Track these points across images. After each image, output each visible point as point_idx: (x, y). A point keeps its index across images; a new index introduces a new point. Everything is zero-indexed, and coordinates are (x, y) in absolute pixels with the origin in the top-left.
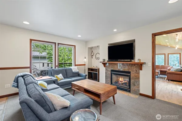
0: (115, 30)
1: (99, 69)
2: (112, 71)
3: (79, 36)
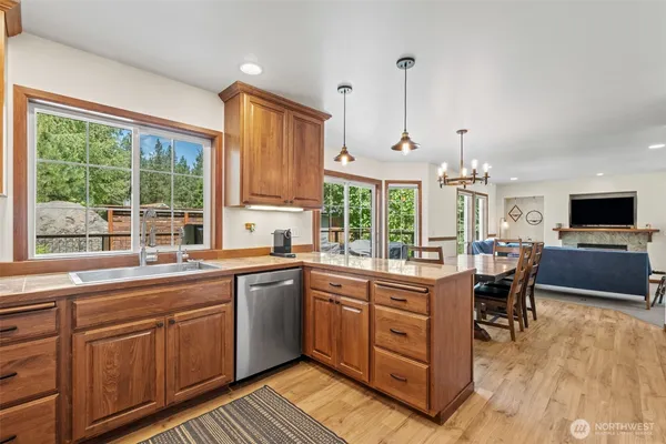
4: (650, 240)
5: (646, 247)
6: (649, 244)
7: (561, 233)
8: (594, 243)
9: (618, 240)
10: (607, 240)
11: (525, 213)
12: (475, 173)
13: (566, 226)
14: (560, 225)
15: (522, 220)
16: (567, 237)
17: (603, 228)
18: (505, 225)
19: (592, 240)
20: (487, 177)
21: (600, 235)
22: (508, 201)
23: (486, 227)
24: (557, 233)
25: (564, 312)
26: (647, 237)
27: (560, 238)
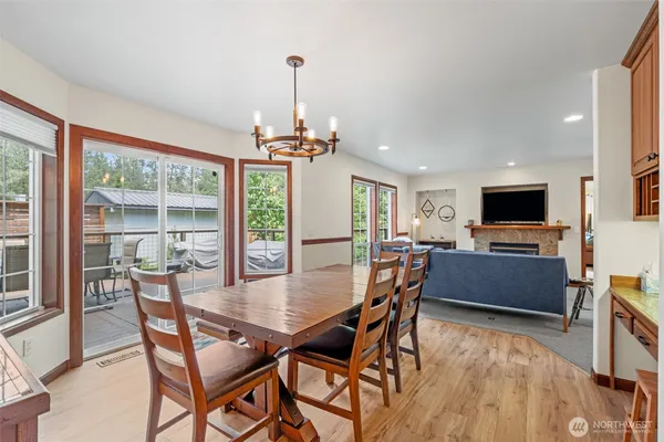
0: (512, 164)
1: (455, 242)
2: (493, 244)
3: (423, 168)
4: (561, 238)
5: (557, 246)
6: (560, 242)
7: (473, 230)
8: (507, 242)
9: (530, 239)
10: (519, 238)
11: (437, 209)
12: (301, 129)
13: (478, 222)
14: (472, 221)
15: (434, 217)
16: (480, 235)
17: (515, 225)
18: (417, 222)
19: (504, 238)
20: (335, 140)
21: (513, 232)
22: (420, 194)
23: (395, 225)
24: (469, 231)
25: (464, 345)
26: (557, 234)
27: (472, 236)
